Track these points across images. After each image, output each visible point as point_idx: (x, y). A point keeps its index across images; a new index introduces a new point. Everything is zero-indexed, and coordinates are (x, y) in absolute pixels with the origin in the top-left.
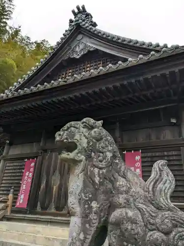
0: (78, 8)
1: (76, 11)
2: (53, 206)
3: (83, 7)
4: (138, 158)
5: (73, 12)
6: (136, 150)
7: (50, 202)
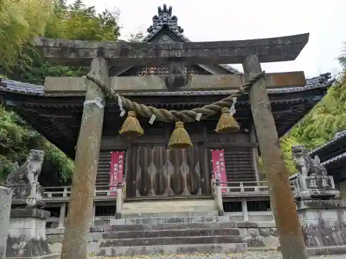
0: (165, 6)
1: (162, 8)
2: (153, 191)
3: (171, 9)
4: (222, 155)
5: (159, 9)
6: (220, 149)
7: (149, 188)
